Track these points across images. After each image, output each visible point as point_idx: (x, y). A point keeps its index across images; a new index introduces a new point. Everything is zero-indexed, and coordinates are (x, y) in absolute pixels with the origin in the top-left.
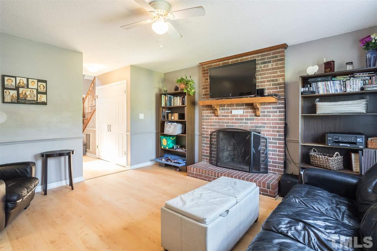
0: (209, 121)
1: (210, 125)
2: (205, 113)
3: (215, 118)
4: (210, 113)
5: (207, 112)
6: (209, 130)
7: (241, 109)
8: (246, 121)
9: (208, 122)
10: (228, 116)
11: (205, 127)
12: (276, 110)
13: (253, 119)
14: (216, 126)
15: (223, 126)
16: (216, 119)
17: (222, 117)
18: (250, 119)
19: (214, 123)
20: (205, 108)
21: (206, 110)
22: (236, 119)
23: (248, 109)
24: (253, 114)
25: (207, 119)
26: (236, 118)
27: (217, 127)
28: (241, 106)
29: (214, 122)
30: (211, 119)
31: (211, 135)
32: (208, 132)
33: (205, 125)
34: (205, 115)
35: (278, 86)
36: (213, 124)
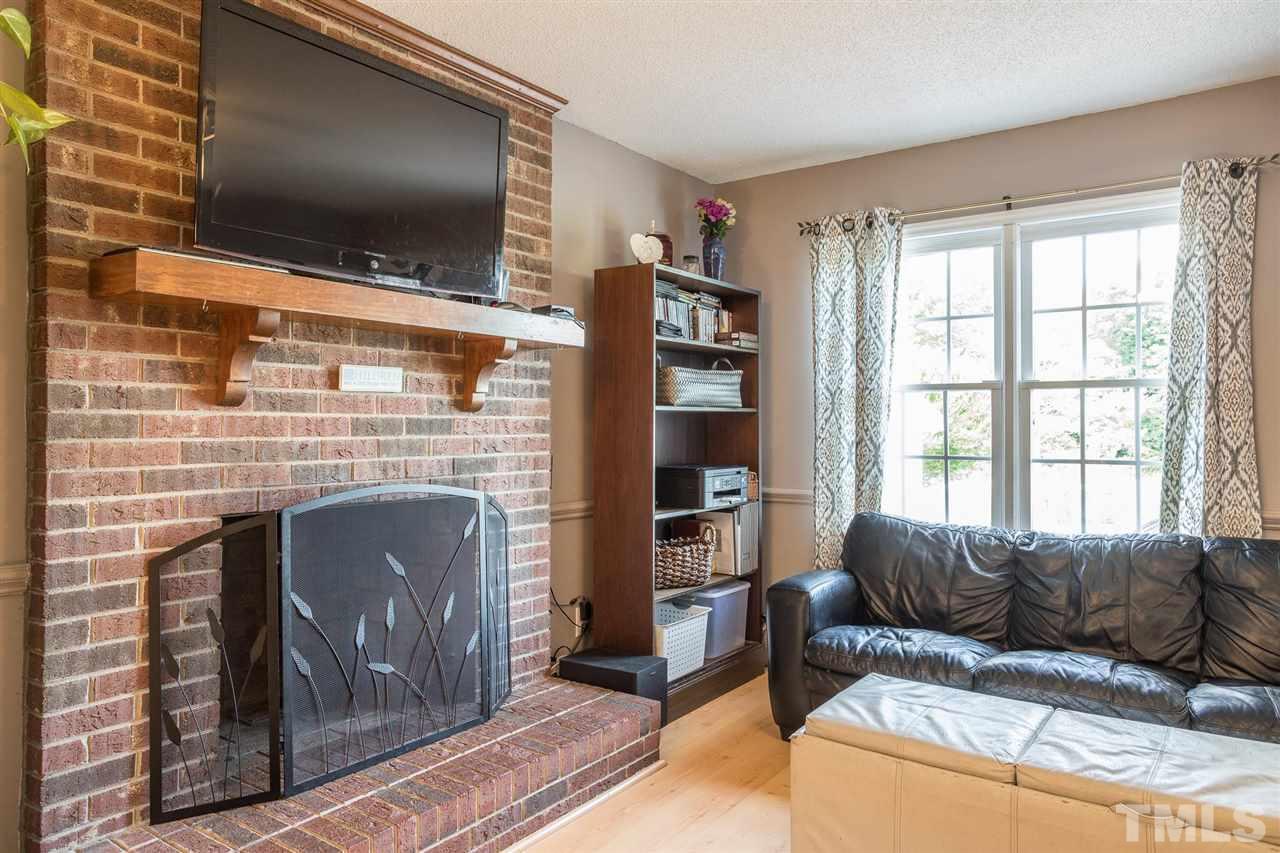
0: (135, 441)
1: (150, 482)
2: (84, 365)
3: (202, 413)
4: (152, 371)
5: (111, 357)
6: (136, 525)
7: (384, 361)
8: (415, 437)
9: (129, 456)
10: (302, 404)
11: (83, 502)
12: (528, 382)
13: (447, 427)
14: (209, 478)
15: (265, 477)
16: (208, 428)
17: (258, 409)
18: (430, 427)
19: (185, 460)
20: (93, 327)
21: (102, 340)
22: (357, 427)
23: (421, 363)
24: (446, 398)
25: (106, 427)
26: (362, 416)
27: (219, 491)
28: (385, 344)
29: (187, 454)
30: (155, 428)
31: (155, 566)
32: (132, 546)
33: (87, 486)
34: (85, 386)
35: (534, 275)
36: (179, 466)
